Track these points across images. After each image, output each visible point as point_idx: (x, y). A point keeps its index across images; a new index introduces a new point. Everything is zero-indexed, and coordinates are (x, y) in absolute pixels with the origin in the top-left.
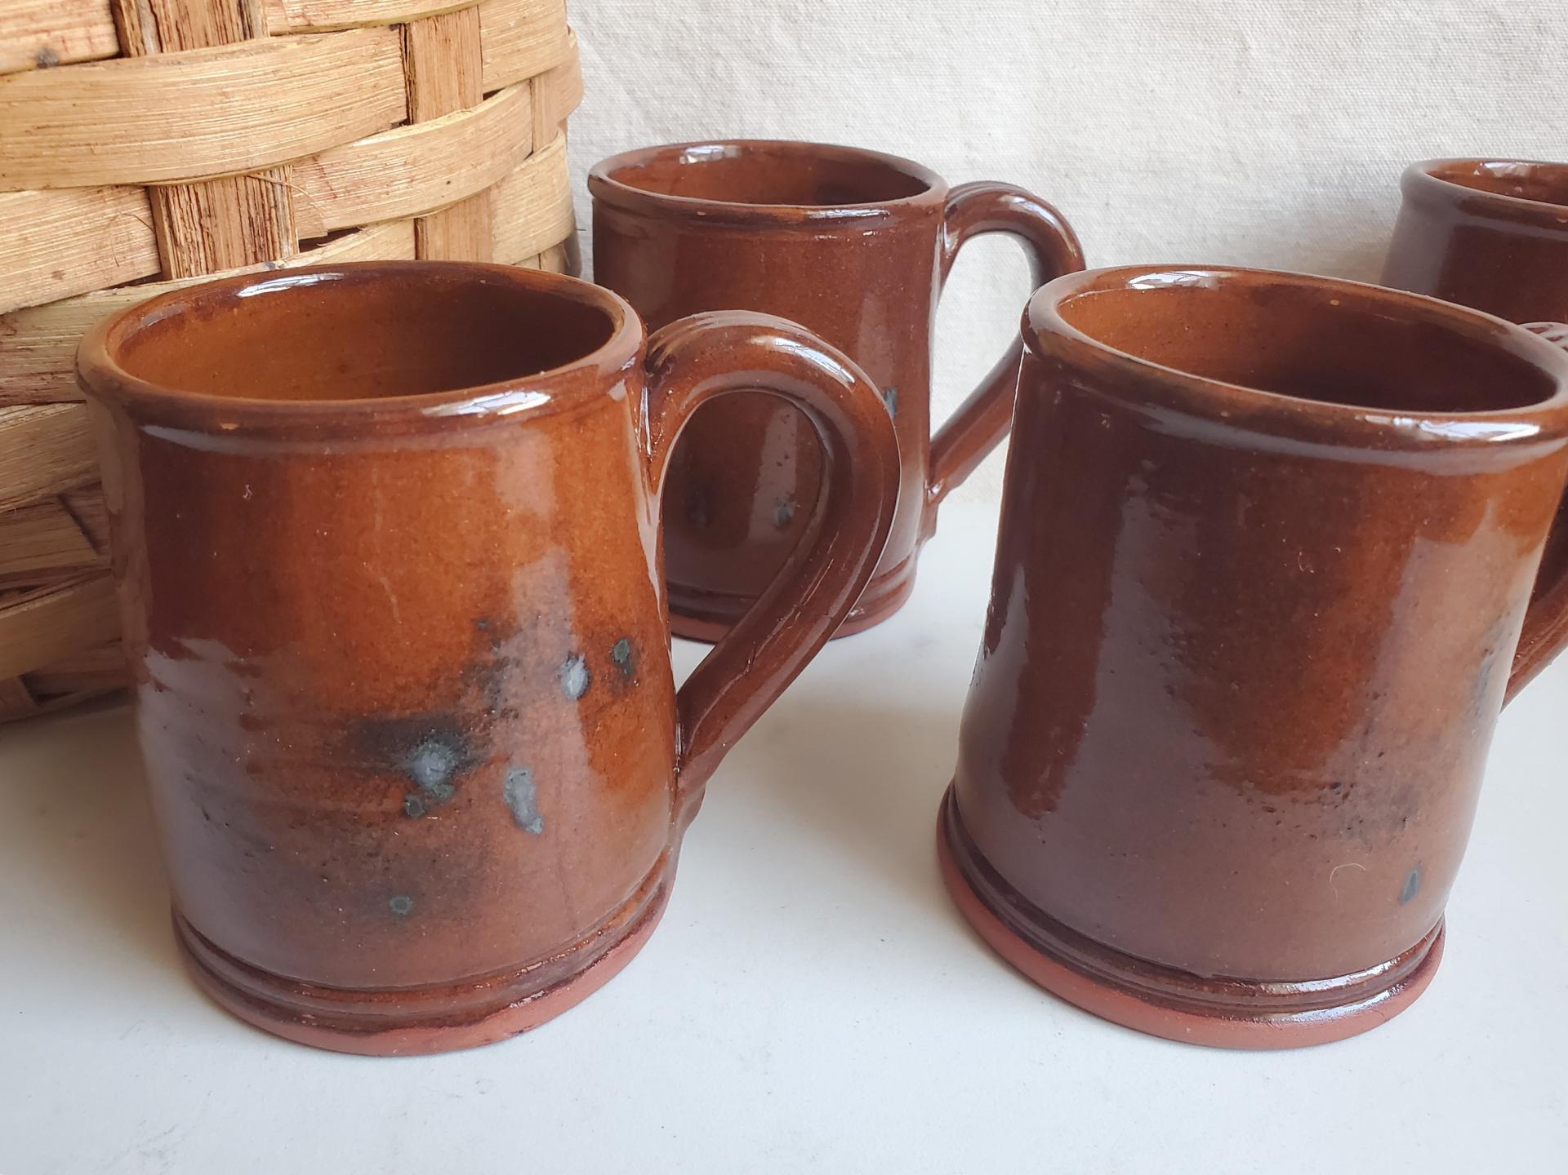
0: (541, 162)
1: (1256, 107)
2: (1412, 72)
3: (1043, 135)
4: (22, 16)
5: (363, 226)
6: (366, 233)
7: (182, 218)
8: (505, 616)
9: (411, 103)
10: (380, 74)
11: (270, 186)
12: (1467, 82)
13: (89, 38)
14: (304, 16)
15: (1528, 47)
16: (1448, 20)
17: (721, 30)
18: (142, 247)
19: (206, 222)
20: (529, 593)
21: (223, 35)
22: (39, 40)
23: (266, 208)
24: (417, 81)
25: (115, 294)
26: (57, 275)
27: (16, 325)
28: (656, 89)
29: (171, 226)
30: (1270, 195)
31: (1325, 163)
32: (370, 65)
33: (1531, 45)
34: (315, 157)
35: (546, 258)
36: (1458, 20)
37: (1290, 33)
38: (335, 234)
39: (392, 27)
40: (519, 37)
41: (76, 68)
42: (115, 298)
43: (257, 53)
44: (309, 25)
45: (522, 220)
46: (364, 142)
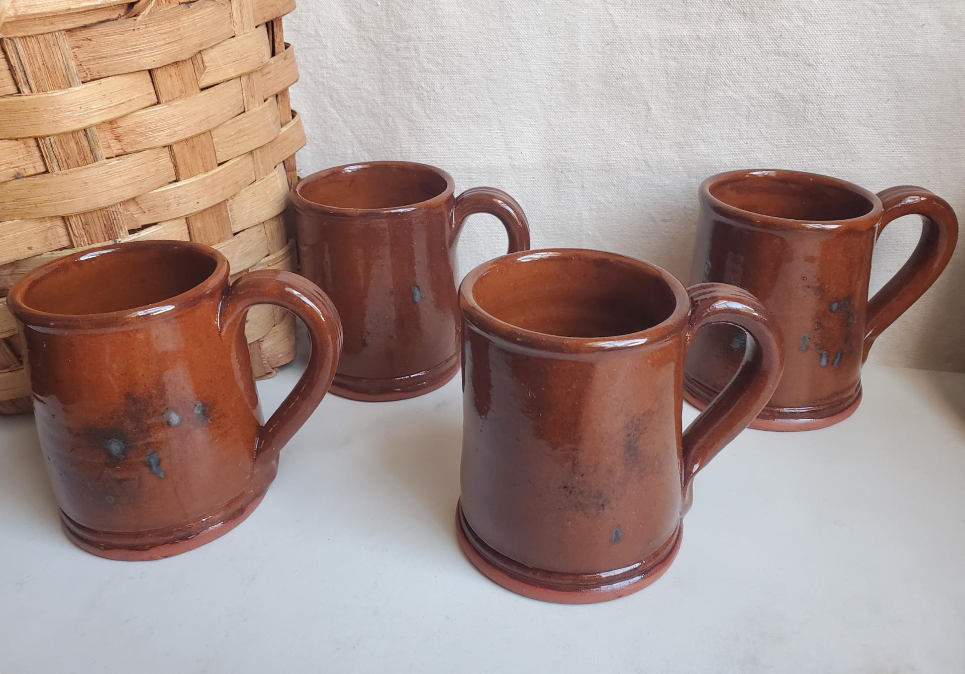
0: (258, 186)
1: (656, 138)
2: (737, 121)
3: (549, 152)
4: (8, 163)
5: (159, 222)
6: (160, 225)
7: (76, 226)
8: (138, 394)
9: (177, 173)
10: (159, 165)
11: (111, 212)
12: (768, 127)
13: (34, 167)
14: (122, 149)
15: (799, 110)
16: (752, 96)
17: (390, 104)
18: (63, 236)
19: (87, 227)
20: (147, 385)
21: (85, 162)
22: (15, 170)
23: (111, 220)
24: (178, 165)
25: (53, 254)
26: (30, 248)
27: (18, 265)
28: (364, 131)
29: (72, 229)
30: (667, 182)
31: (695, 166)
32: (153, 163)
33: (800, 108)
34: (133, 199)
35: (267, 224)
36: (758, 96)
37: (671, 102)
38: (145, 227)
39: (164, 147)
40: (238, 138)
41: (29, 178)
42: (53, 255)
43: (99, 167)
44: (125, 152)
45: (248, 211)
46: (155, 191)
